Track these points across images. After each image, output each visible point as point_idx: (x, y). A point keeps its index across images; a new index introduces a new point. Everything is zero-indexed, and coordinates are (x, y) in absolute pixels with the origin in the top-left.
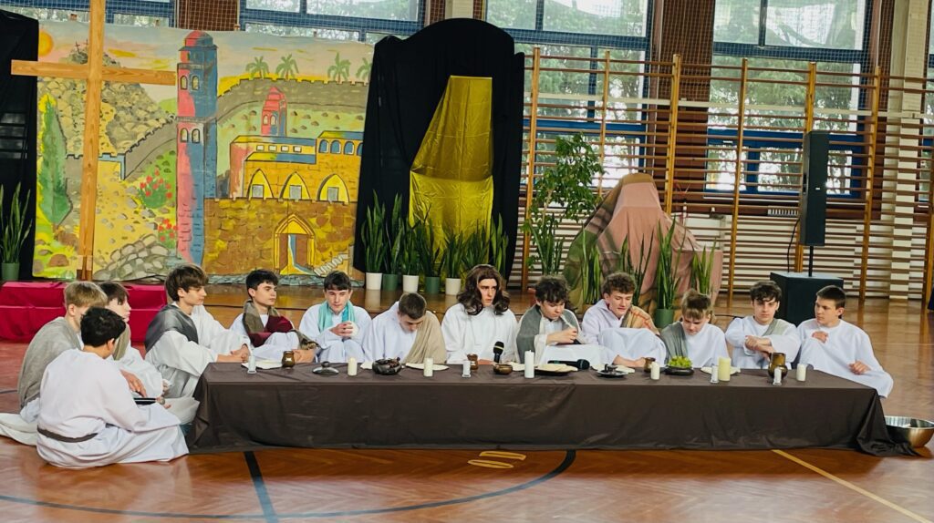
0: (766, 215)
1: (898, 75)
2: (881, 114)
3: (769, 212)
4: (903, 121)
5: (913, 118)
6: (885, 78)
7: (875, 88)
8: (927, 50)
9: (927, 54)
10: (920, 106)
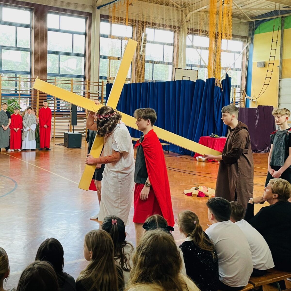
0: (62, 117)
1: (92, 81)
2: (89, 91)
3: (63, 116)
4: (94, 93)
5: (96, 92)
6: (89, 82)
7: (87, 85)
8: (99, 75)
9: (99, 76)
10: (98, 89)
